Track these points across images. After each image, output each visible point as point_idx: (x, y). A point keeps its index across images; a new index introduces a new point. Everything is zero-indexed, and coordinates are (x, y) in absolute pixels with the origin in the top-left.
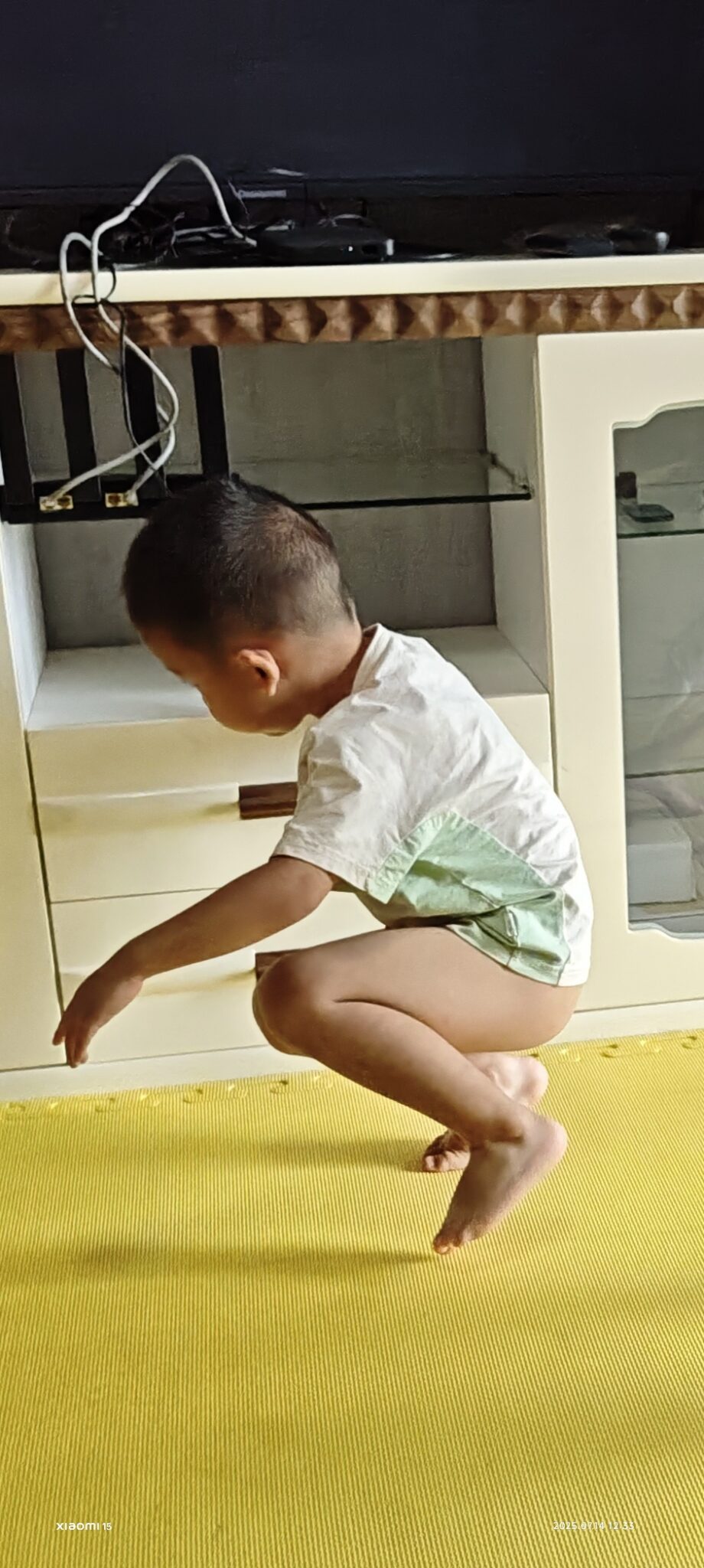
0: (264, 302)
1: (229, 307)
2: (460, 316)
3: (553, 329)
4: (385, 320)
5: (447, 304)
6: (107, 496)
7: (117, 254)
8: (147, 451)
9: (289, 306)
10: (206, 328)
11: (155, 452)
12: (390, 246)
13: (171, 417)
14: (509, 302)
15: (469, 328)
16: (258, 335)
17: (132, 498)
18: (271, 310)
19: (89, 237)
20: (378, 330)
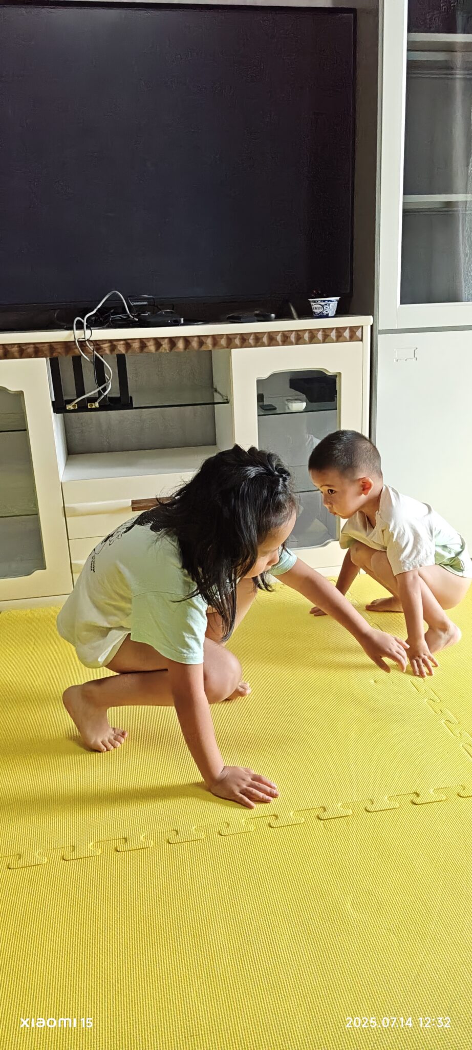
0: (141, 339)
1: (129, 341)
2: (206, 343)
3: (236, 347)
4: (181, 345)
5: (201, 339)
6: (89, 404)
7: (93, 324)
8: (102, 389)
9: (149, 341)
10: (121, 349)
11: (104, 389)
12: (182, 320)
13: (110, 378)
14: (221, 338)
15: (209, 346)
16: (138, 350)
17: (97, 405)
18: (143, 342)
19: (83, 319)
20: (178, 348)
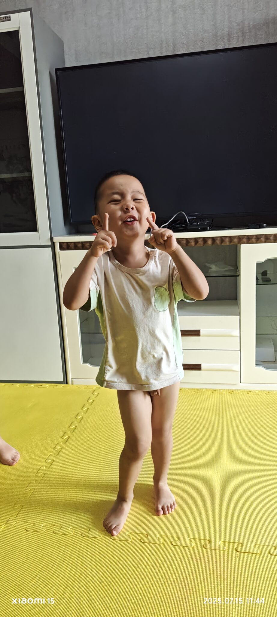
3: (244, 243)
5: (222, 239)
9: (191, 240)
12: (208, 228)
14: (235, 238)
15: (226, 243)
18: (188, 240)
20: (208, 244)
